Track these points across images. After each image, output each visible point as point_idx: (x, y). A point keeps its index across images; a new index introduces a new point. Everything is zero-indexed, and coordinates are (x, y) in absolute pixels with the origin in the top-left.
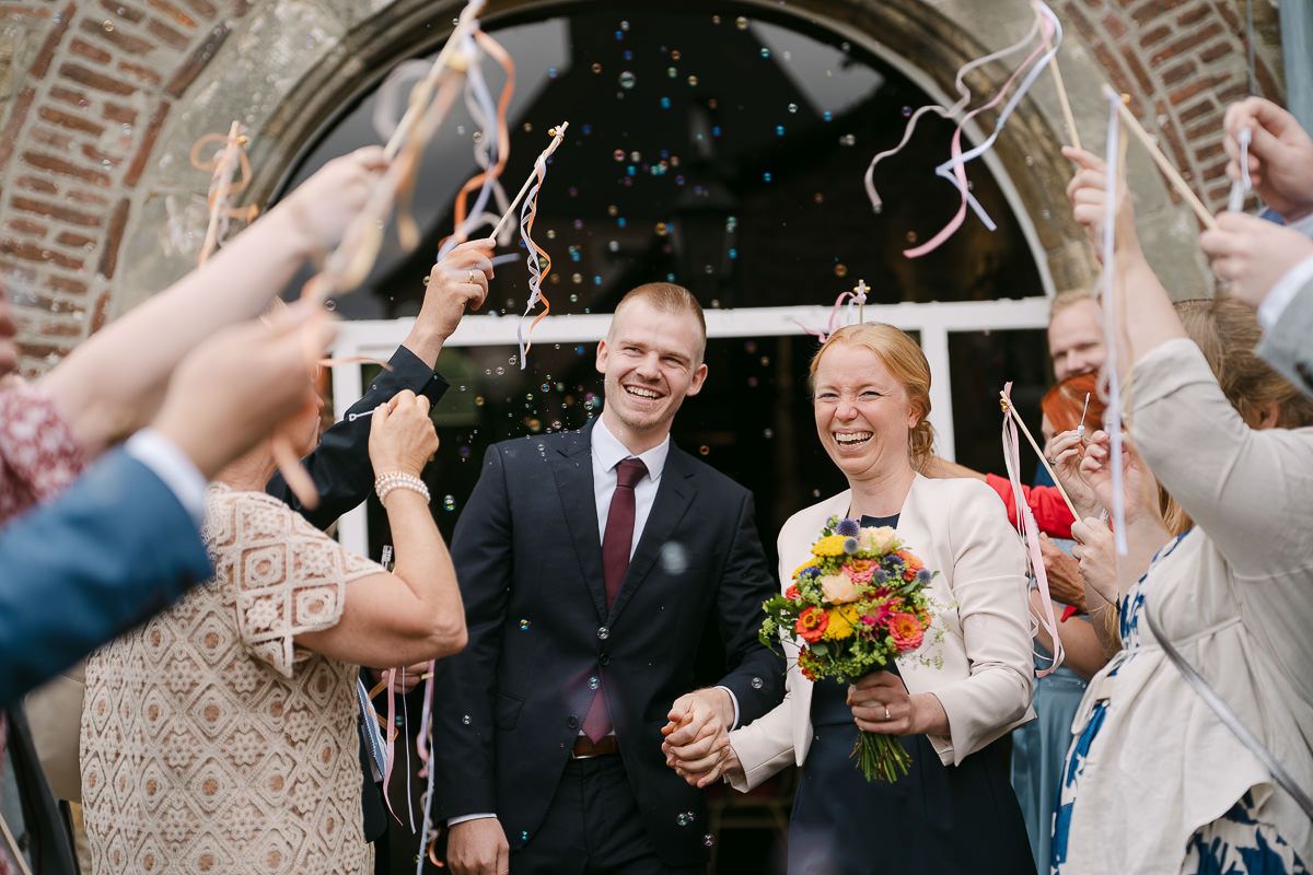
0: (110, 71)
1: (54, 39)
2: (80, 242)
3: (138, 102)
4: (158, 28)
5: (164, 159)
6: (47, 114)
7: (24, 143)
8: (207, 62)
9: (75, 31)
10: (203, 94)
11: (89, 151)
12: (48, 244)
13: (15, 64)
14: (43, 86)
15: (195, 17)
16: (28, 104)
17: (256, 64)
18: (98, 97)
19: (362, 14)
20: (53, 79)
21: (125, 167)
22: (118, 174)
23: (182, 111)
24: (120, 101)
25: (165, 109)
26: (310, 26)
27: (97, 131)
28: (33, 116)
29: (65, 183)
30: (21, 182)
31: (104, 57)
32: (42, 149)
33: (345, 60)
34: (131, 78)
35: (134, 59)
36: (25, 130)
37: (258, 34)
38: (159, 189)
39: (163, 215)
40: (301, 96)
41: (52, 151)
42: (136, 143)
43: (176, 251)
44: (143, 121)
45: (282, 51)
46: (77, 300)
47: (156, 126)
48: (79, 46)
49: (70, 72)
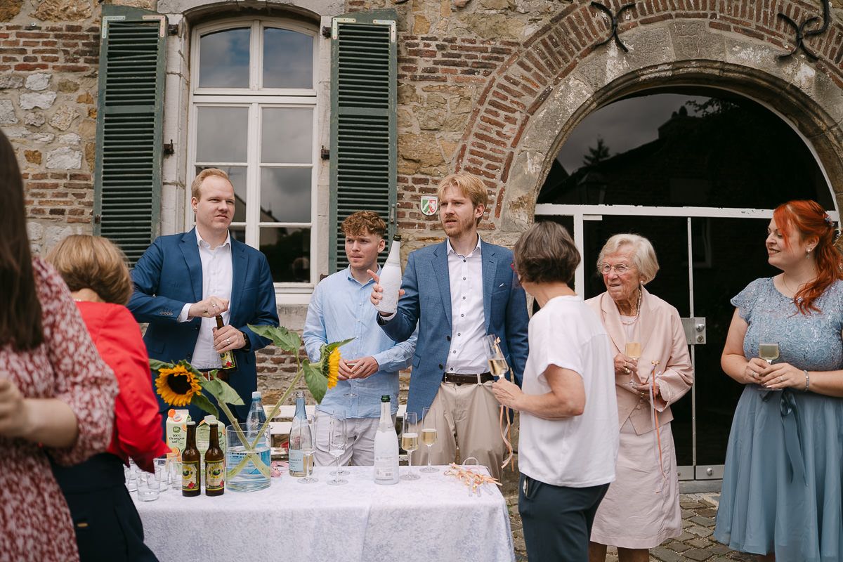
0: (507, 103)
1: (487, 91)
2: (495, 168)
3: (517, 115)
4: (525, 87)
5: (526, 137)
6: (483, 119)
7: (475, 129)
8: (543, 101)
9: (494, 88)
10: (541, 114)
11: (498, 133)
12: (483, 168)
13: (472, 100)
14: (482, 108)
15: (539, 84)
16: (477, 115)
17: (561, 103)
18: (502, 113)
19: (600, 85)
20: (486, 105)
21: (512, 140)
22: (509, 142)
23: (533, 120)
24: (511, 115)
25: (527, 118)
26: (581, 89)
27: (502, 126)
28: (478, 119)
29: (489, 145)
30: (473, 145)
31: (505, 98)
32: (481, 132)
33: (592, 103)
34: (515, 106)
35: (516, 99)
36: (475, 125)
37: (562, 91)
38: (524, 149)
39: (525, 159)
40: (575, 116)
41: (485, 133)
42: (516, 131)
43: (529, 172)
44: (519, 123)
45: (571, 98)
46: (493, 190)
47: (523, 125)
48: (496, 93)
49: (492, 103)
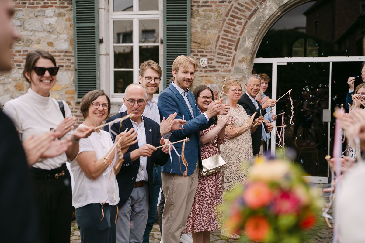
0: (238, 16)
1: (229, 10)
2: (232, 45)
3: (242, 21)
4: (246, 8)
5: (246, 31)
6: (228, 23)
7: (224, 28)
8: (254, 14)
9: (233, 9)
10: (253, 19)
11: (234, 29)
12: (227, 45)
13: (223, 15)
14: (227, 18)
15: (253, 6)
16: (225, 22)
17: (262, 14)
18: (236, 20)
19: (281, 4)
20: (229, 17)
21: (240, 32)
22: (238, 33)
23: (250, 22)
24: (239, 21)
25: (247, 22)
26: (272, 7)
27: (235, 26)
28: (225, 23)
29: (230, 35)
30: (223, 35)
31: (237, 13)
32: (227, 29)
33: (278, 12)
34: (242, 17)
35: (242, 13)
36: (224, 26)
37: (263, 8)
38: (245, 36)
39: (245, 40)
40: (270, 19)
41: (228, 30)
42: (242, 28)
43: (247, 46)
44: (243, 24)
45: (267, 11)
46: (231, 55)
47: (245, 25)
48: (233, 11)
49: (232, 16)
